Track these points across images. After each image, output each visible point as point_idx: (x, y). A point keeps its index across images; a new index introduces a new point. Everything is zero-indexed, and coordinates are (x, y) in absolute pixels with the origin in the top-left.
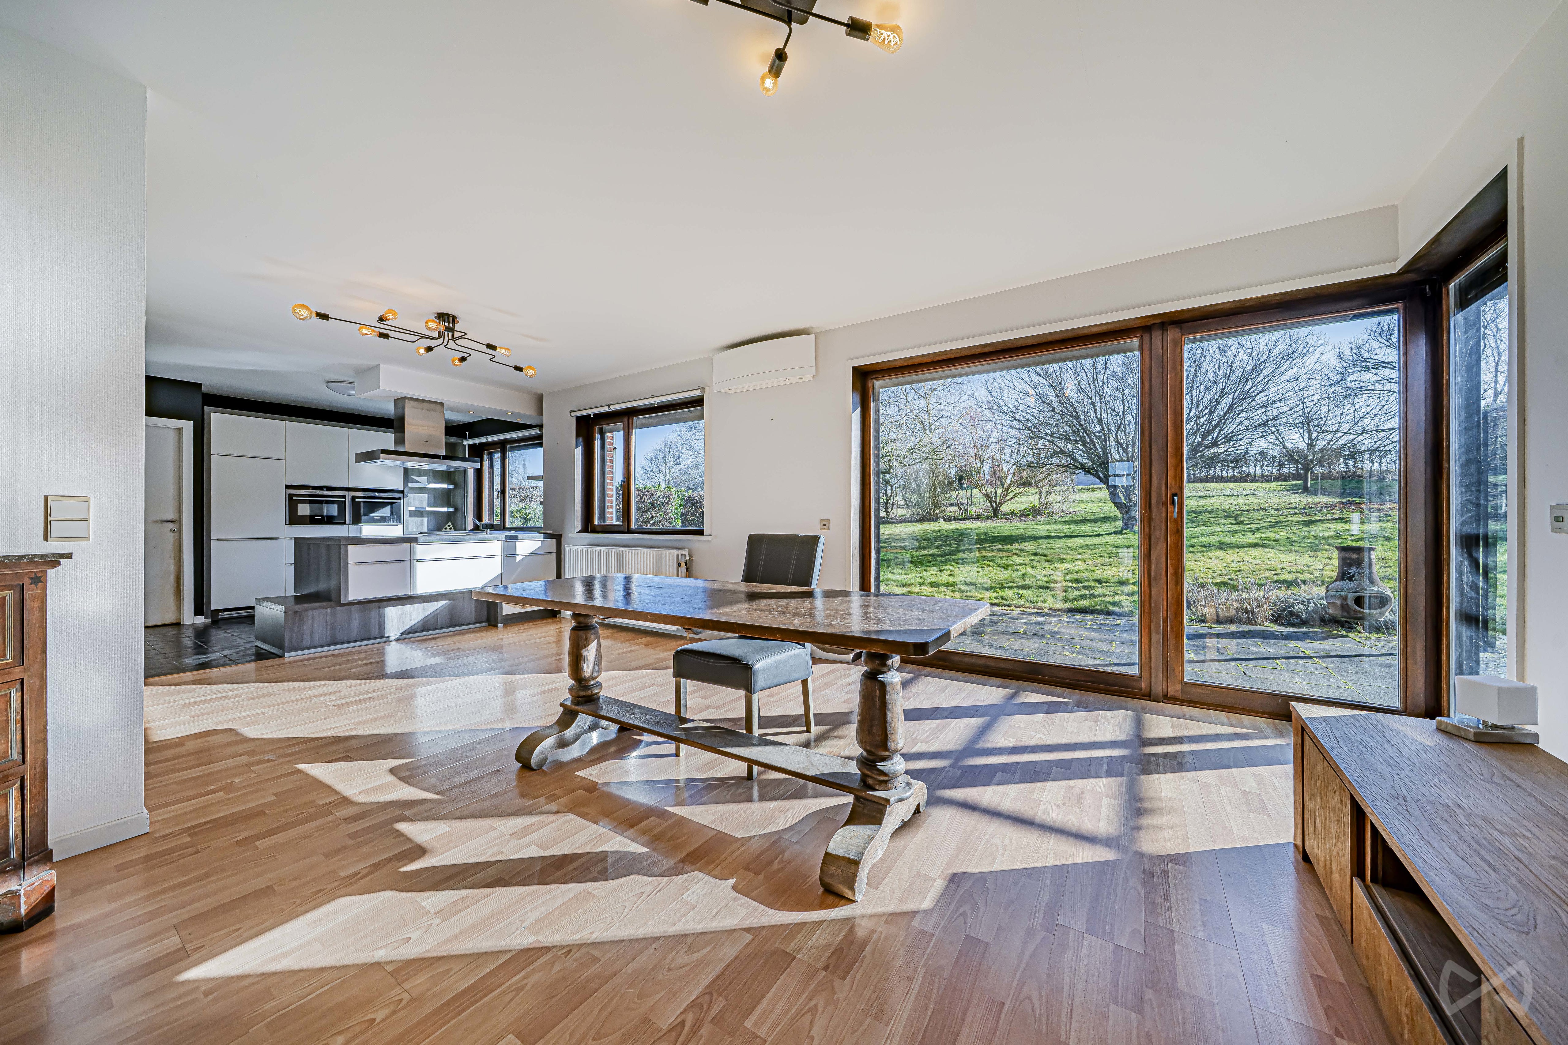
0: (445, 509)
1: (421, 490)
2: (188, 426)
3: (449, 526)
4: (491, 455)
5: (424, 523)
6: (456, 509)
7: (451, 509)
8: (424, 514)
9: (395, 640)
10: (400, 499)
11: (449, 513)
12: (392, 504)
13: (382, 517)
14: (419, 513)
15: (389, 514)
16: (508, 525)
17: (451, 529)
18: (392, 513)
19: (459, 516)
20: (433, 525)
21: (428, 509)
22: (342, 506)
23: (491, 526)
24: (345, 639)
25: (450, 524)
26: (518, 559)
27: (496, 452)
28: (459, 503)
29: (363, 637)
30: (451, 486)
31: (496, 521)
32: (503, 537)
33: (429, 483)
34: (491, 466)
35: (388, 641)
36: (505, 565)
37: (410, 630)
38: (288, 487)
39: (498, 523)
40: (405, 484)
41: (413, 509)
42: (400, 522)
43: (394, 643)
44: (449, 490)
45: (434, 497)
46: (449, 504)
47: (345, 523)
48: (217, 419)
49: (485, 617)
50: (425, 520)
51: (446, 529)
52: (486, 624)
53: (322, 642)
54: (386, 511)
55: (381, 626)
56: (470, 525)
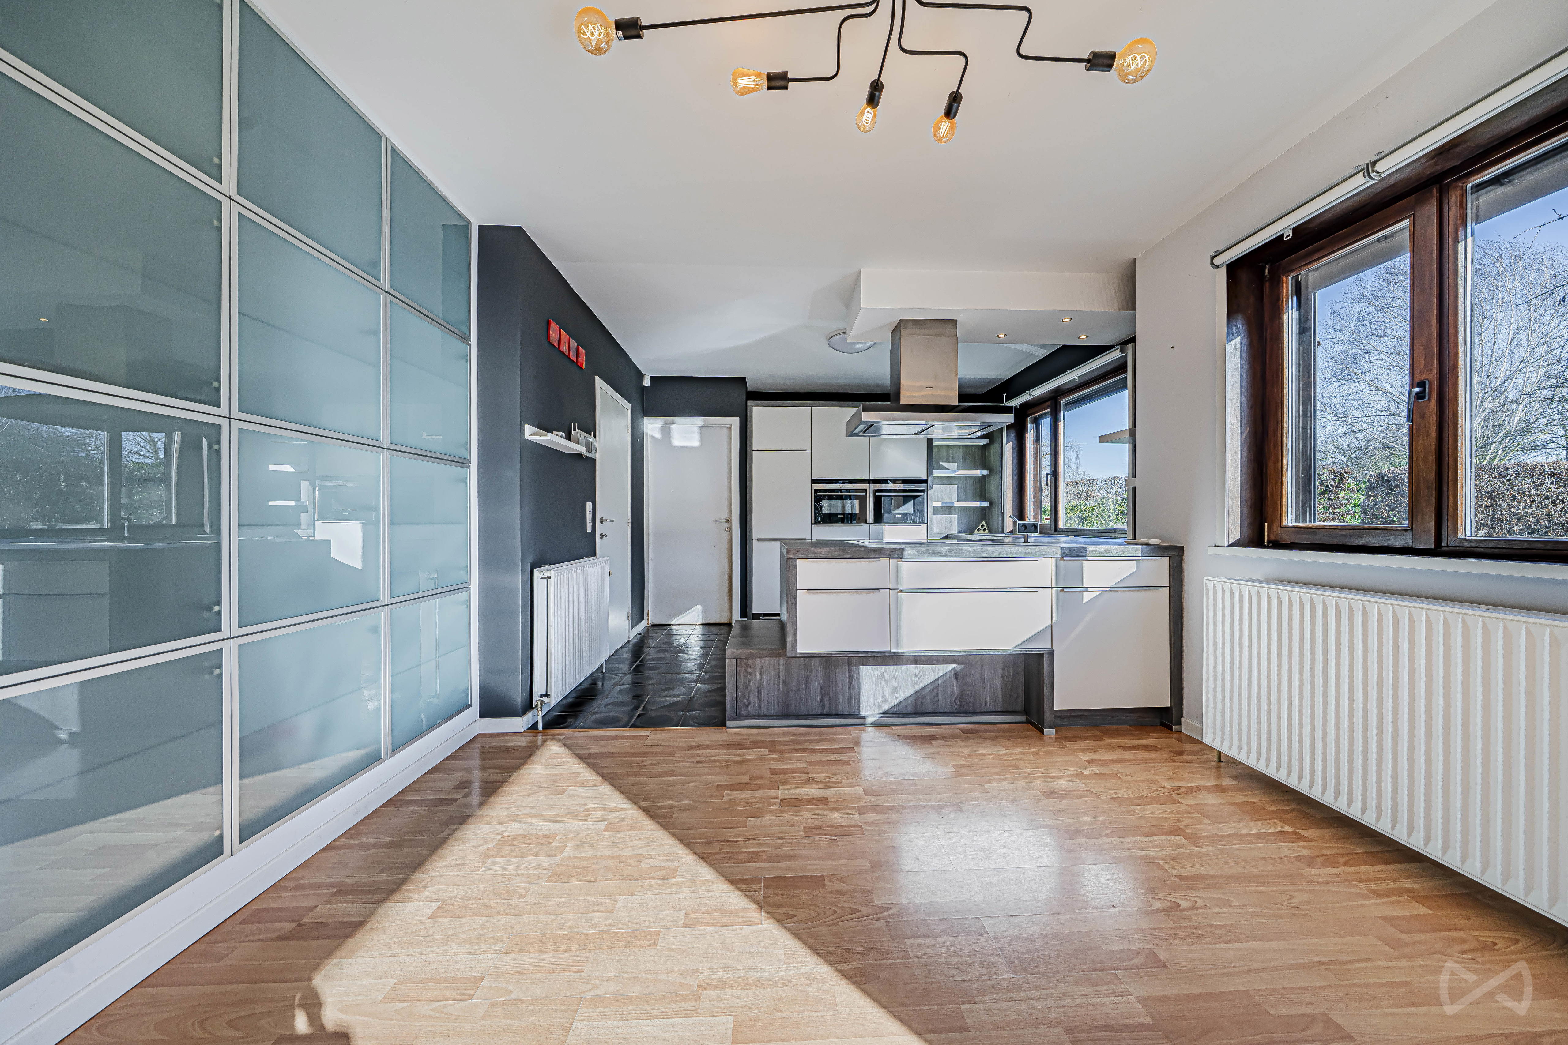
0: (977, 504)
1: (950, 480)
2: (735, 422)
3: (983, 526)
4: (1036, 421)
5: (952, 524)
6: (991, 504)
7: (985, 504)
8: (954, 511)
9: (876, 725)
10: (922, 491)
11: (982, 509)
12: (915, 497)
13: (904, 515)
14: (948, 510)
15: (911, 511)
16: (1062, 525)
17: (984, 530)
18: (914, 511)
19: (995, 512)
20: (964, 526)
21: (957, 504)
22: (863, 501)
23: (1035, 528)
24: (803, 711)
25: (984, 523)
26: (1087, 596)
27: (1044, 416)
28: (995, 495)
29: (826, 711)
30: (985, 472)
31: (1045, 520)
32: (1057, 551)
33: (959, 469)
34: (1038, 439)
35: (863, 725)
36: (1060, 607)
37: (897, 709)
38: (814, 481)
39: (1048, 522)
40: (929, 472)
41: (939, 504)
42: (923, 521)
43: (871, 730)
44: (983, 477)
45: (965, 489)
46: (982, 498)
47: (866, 522)
48: (759, 412)
49: (1019, 706)
50: (955, 518)
51: (979, 530)
52: (1023, 718)
53: (773, 711)
54: (908, 508)
55: (854, 697)
56: (1008, 525)
